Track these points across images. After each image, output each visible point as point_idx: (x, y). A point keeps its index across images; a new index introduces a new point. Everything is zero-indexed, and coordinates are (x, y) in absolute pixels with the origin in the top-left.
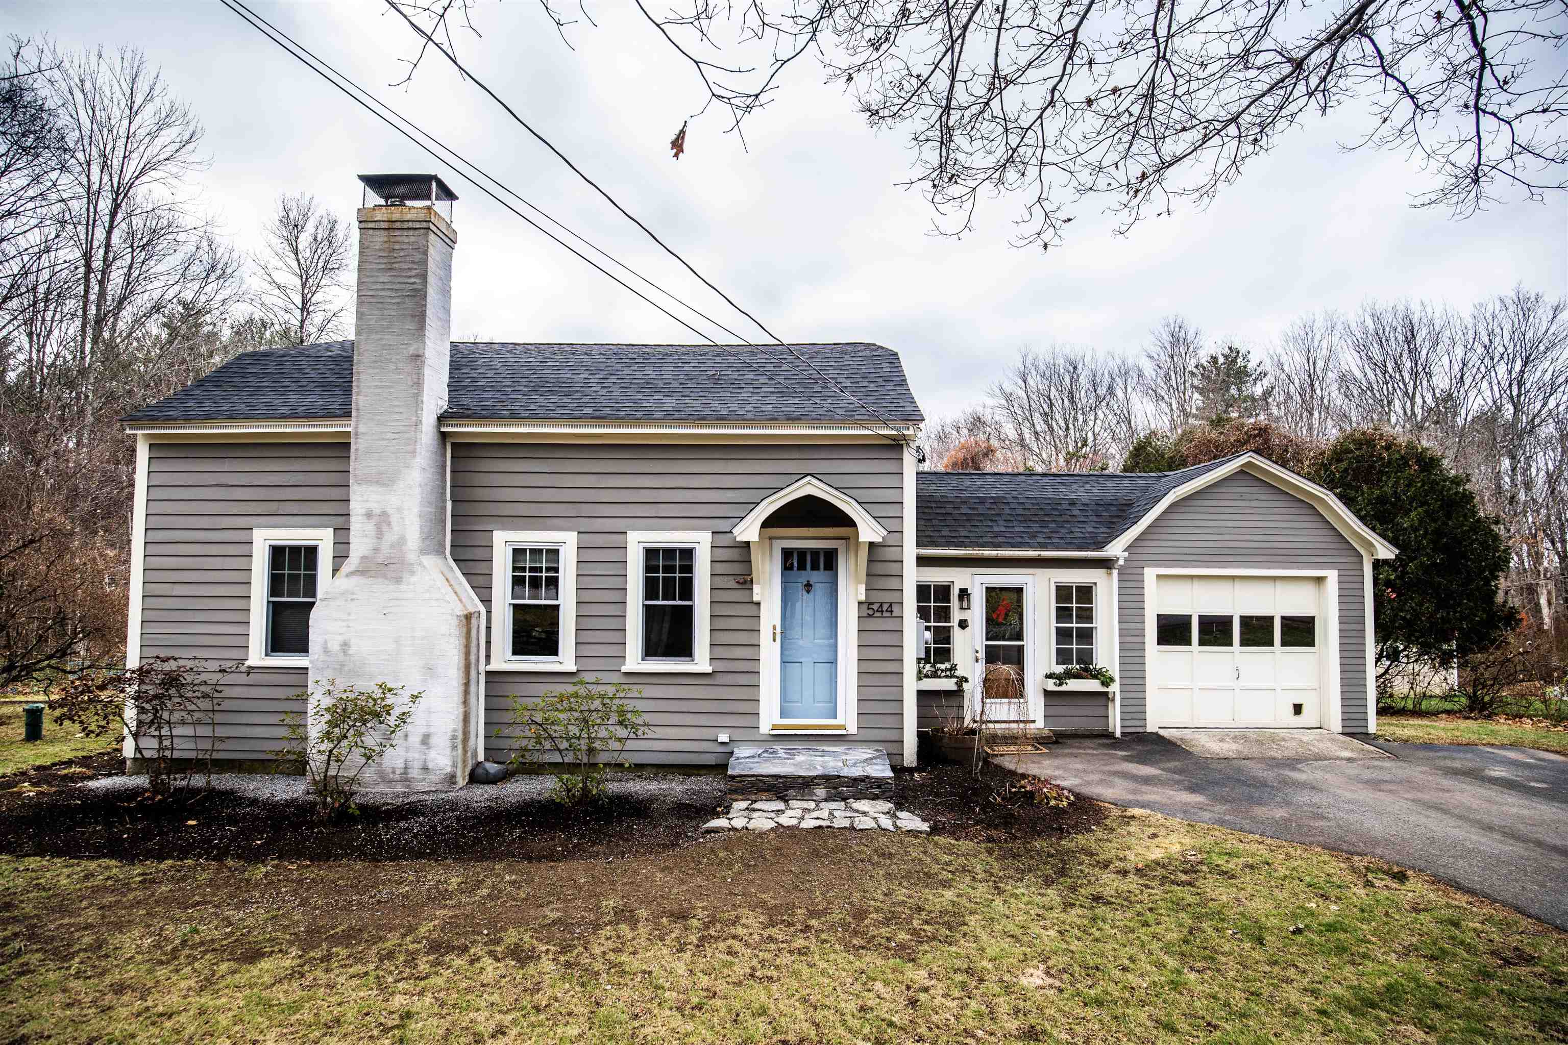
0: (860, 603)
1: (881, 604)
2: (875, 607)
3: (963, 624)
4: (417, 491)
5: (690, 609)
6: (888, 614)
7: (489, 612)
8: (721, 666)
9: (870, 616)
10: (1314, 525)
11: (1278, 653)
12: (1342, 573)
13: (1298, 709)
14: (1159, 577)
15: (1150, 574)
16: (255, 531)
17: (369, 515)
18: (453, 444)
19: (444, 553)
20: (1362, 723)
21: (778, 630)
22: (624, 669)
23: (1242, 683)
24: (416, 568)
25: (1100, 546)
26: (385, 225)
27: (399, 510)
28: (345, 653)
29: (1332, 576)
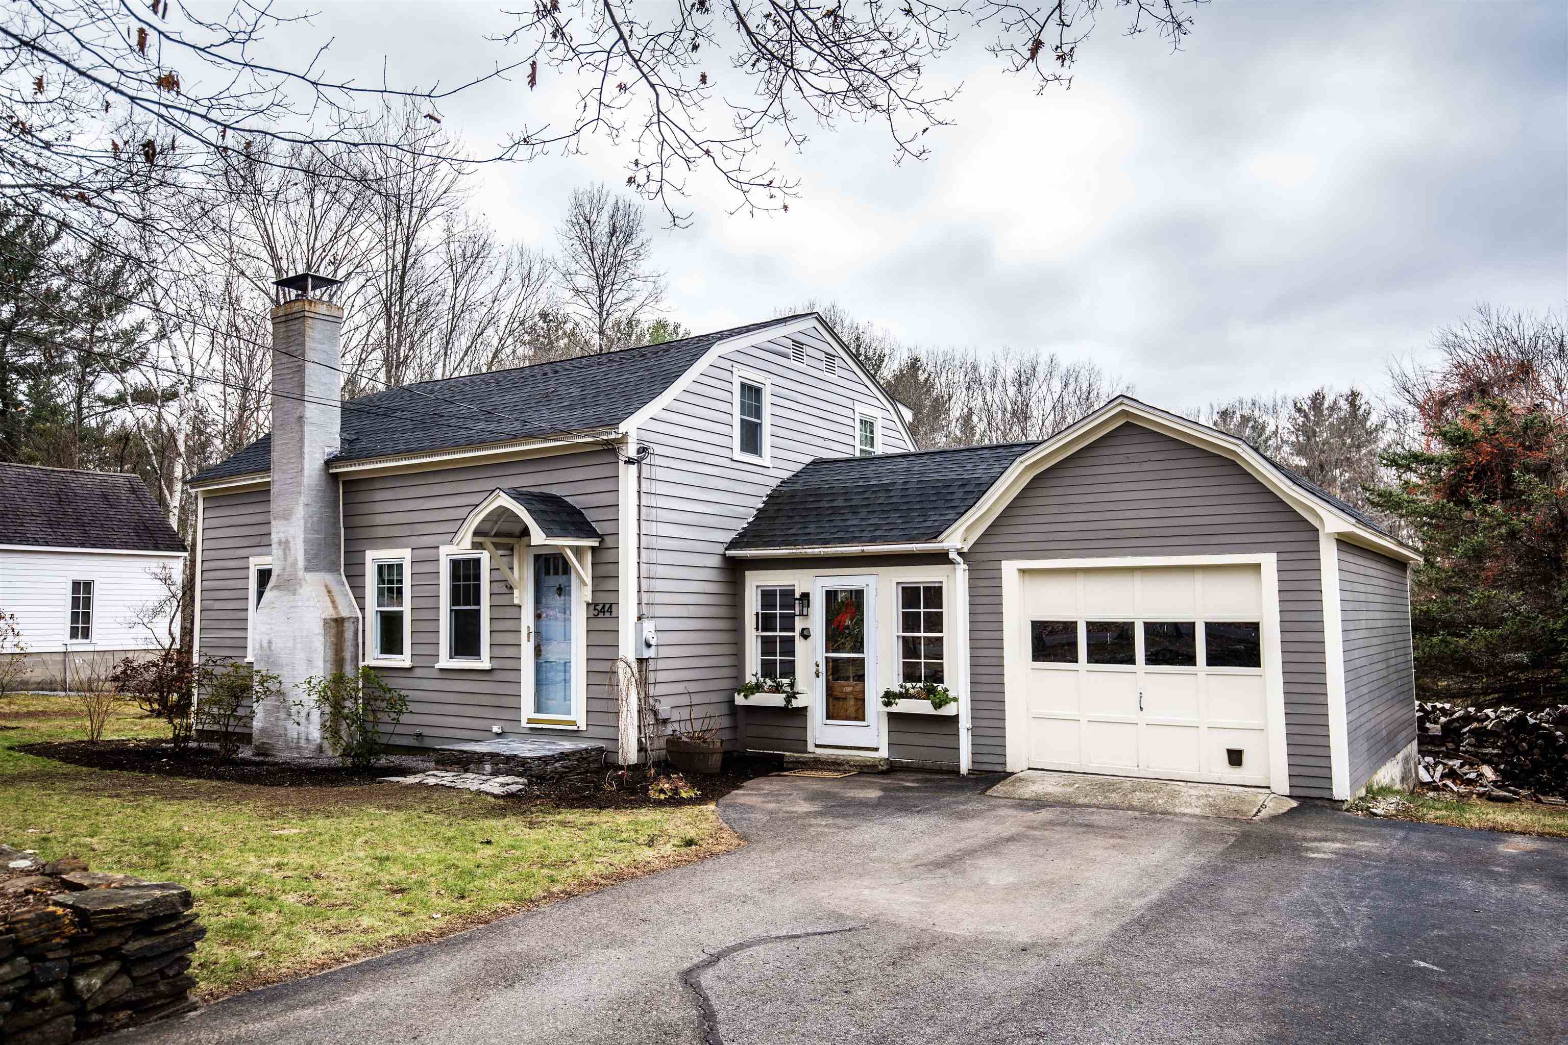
0: (588, 604)
1: (604, 605)
2: (599, 608)
3: (805, 634)
4: (302, 522)
5: (478, 611)
6: (607, 615)
7: (364, 618)
8: (497, 664)
9: (596, 616)
10: (1240, 489)
11: (1201, 675)
12: (1285, 556)
13: (1235, 757)
14: (1023, 572)
15: (1009, 569)
16: (251, 559)
17: (280, 543)
18: (344, 482)
19: (339, 570)
20: (1322, 783)
21: (532, 630)
22: (437, 666)
23: (1149, 716)
24: (304, 583)
25: (935, 535)
26: (283, 319)
27: (294, 537)
28: (269, 647)
29: (1269, 561)
